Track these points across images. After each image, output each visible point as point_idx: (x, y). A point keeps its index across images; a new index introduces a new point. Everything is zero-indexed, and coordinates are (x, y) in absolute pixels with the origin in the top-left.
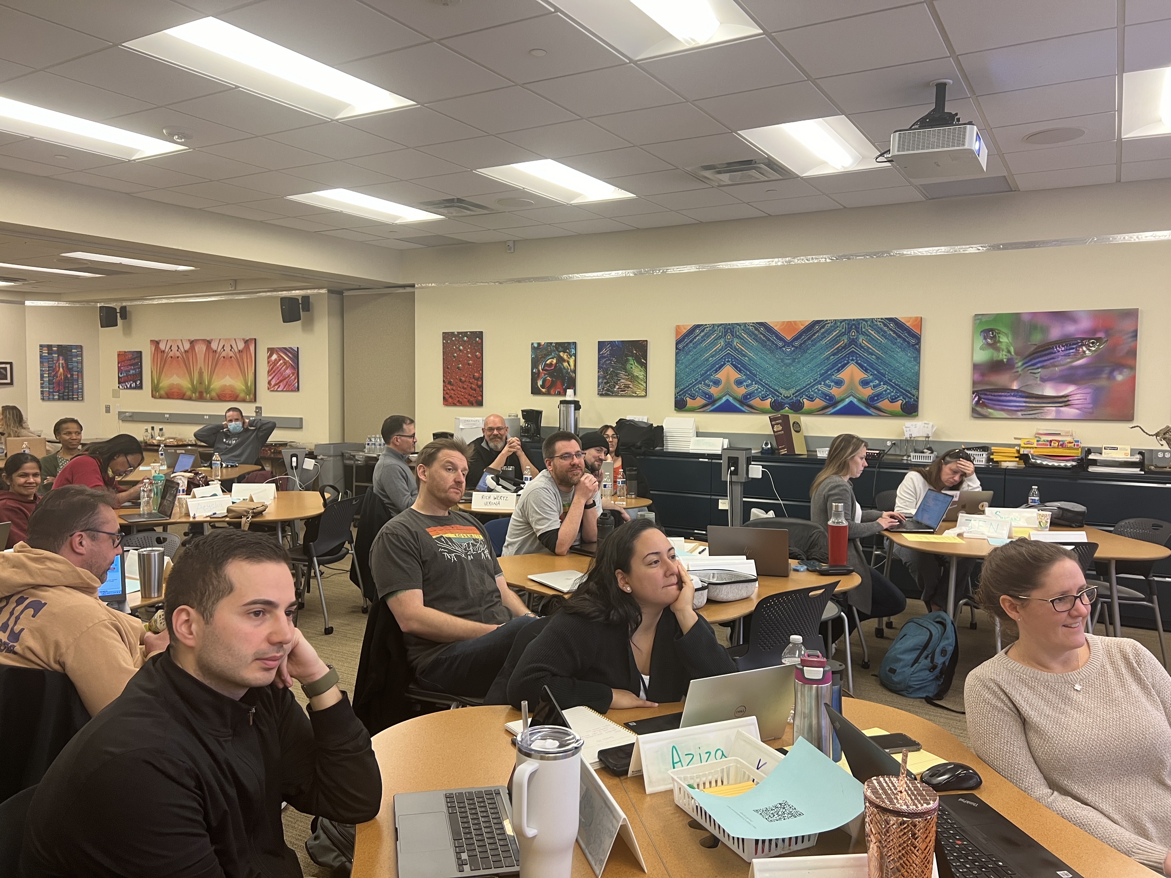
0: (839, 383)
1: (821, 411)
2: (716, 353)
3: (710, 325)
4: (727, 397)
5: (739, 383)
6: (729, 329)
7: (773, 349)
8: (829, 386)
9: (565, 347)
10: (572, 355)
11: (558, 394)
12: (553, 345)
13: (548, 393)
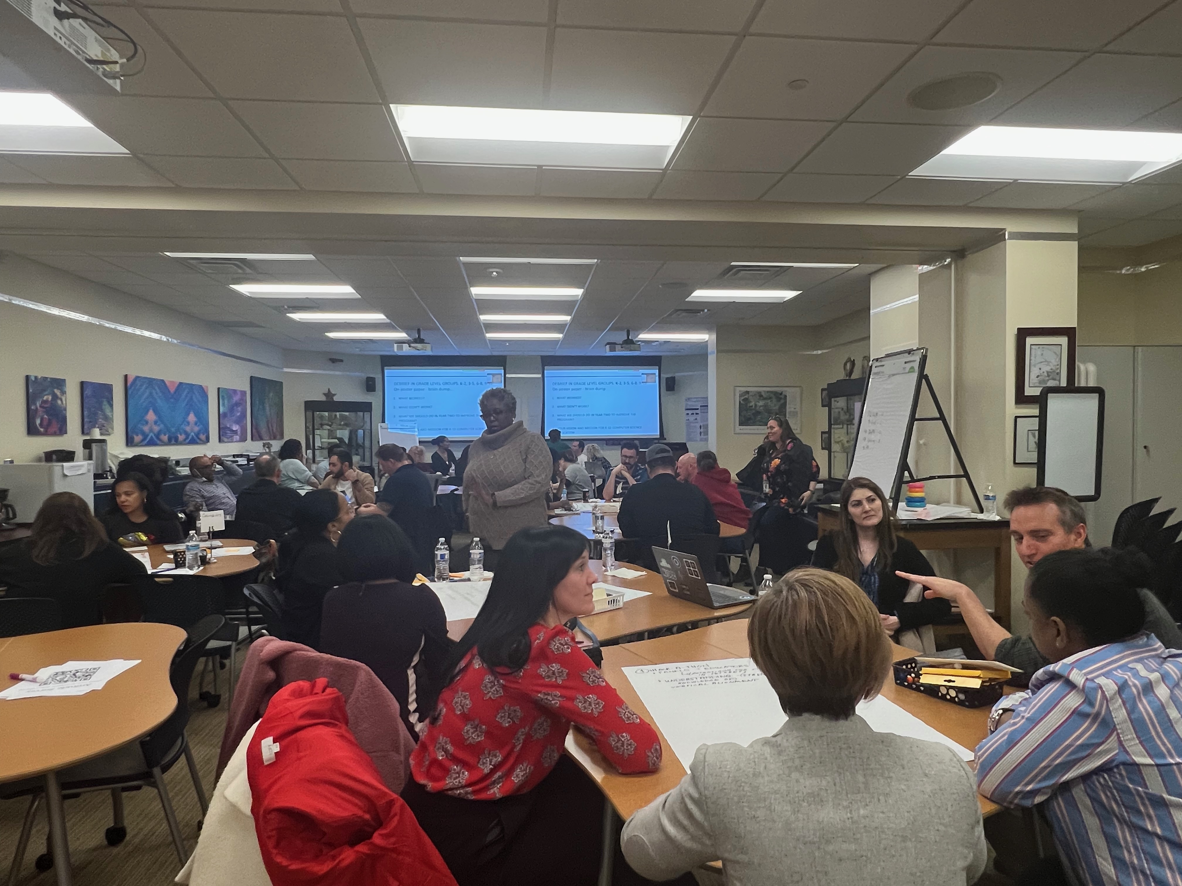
0: (189, 423)
1: (184, 441)
2: (146, 399)
4: (151, 434)
5: (156, 423)
6: (151, 382)
7: (166, 400)
8: (186, 426)
9: (59, 383)
10: (64, 393)
11: (54, 434)
12: (49, 380)
13: (46, 434)
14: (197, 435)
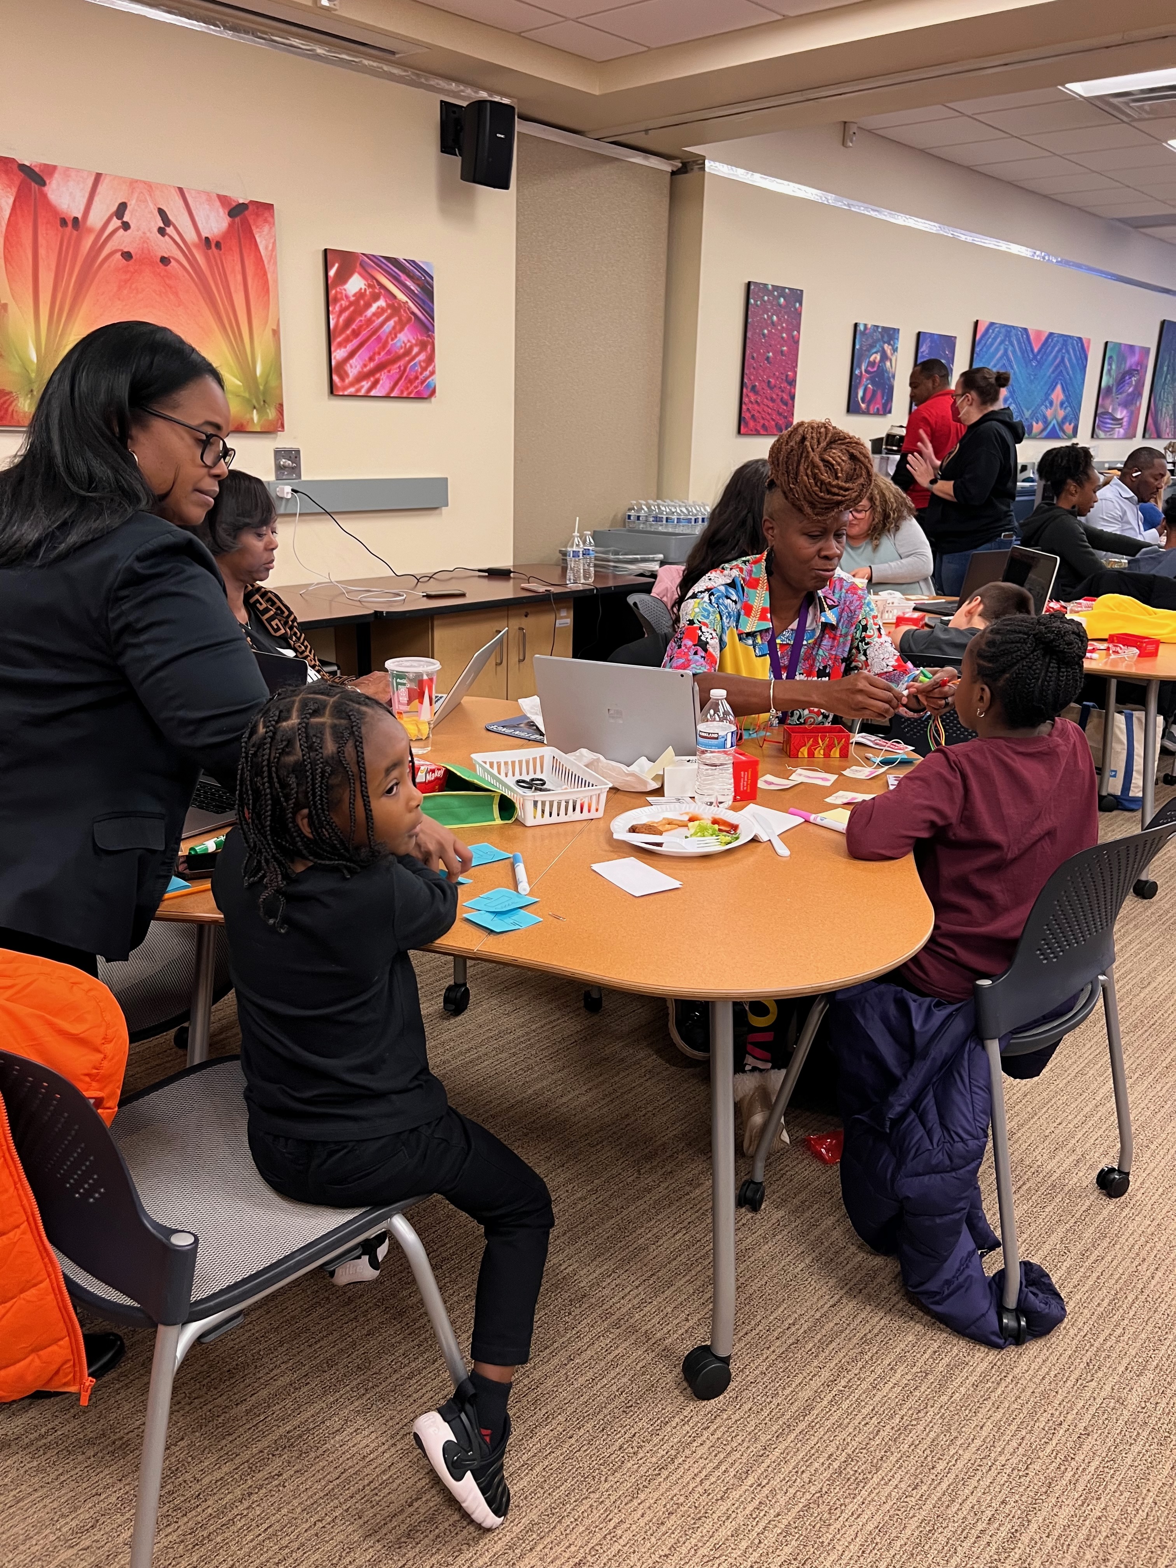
0: (1051, 403)
1: (1040, 434)
2: (998, 361)
3: (998, 325)
6: (1008, 333)
7: (1026, 362)
8: (1047, 407)
9: (890, 335)
10: (895, 350)
11: (878, 414)
12: (880, 330)
13: (867, 413)
14: (1061, 425)
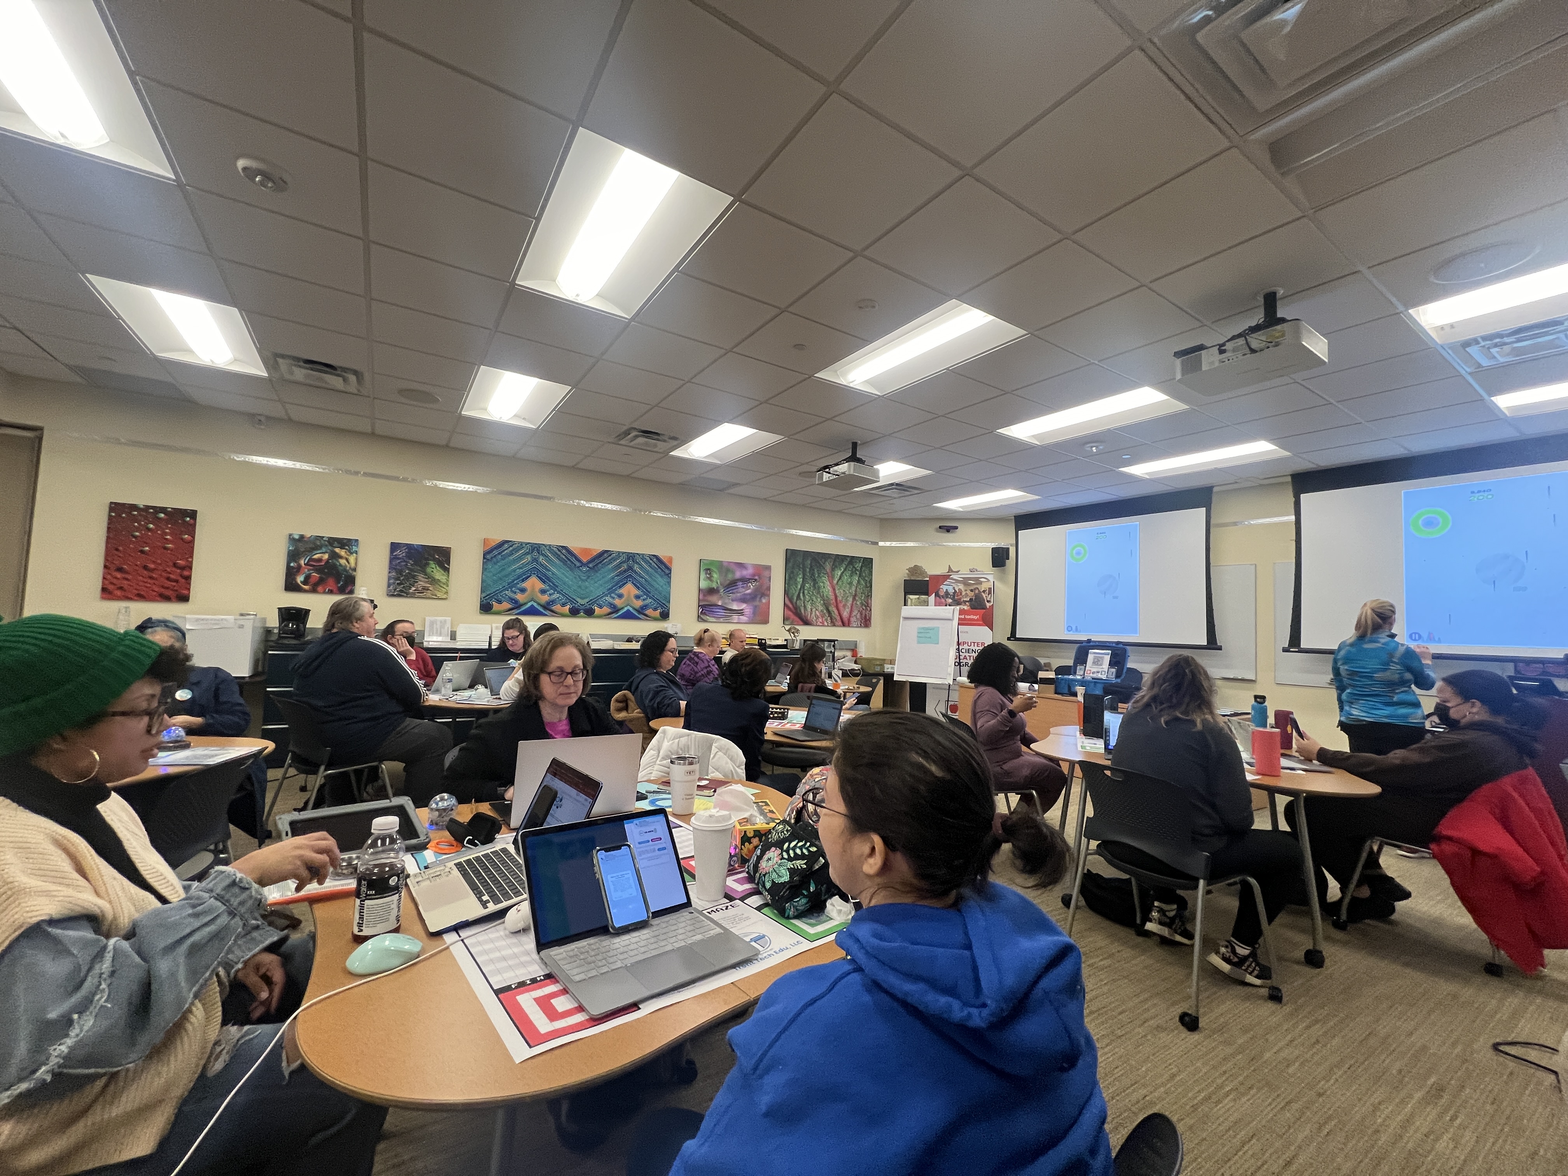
0: (620, 596)
1: (608, 616)
2: (524, 565)
3: (519, 543)
4: (532, 603)
5: (543, 592)
6: (536, 548)
7: (572, 568)
8: (613, 598)
9: (346, 543)
10: (353, 552)
11: (331, 593)
12: (326, 539)
13: (314, 590)
14: (639, 610)
